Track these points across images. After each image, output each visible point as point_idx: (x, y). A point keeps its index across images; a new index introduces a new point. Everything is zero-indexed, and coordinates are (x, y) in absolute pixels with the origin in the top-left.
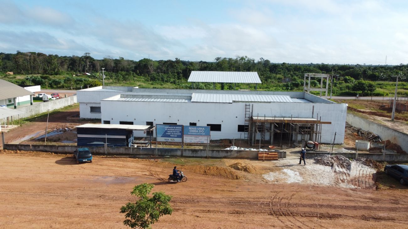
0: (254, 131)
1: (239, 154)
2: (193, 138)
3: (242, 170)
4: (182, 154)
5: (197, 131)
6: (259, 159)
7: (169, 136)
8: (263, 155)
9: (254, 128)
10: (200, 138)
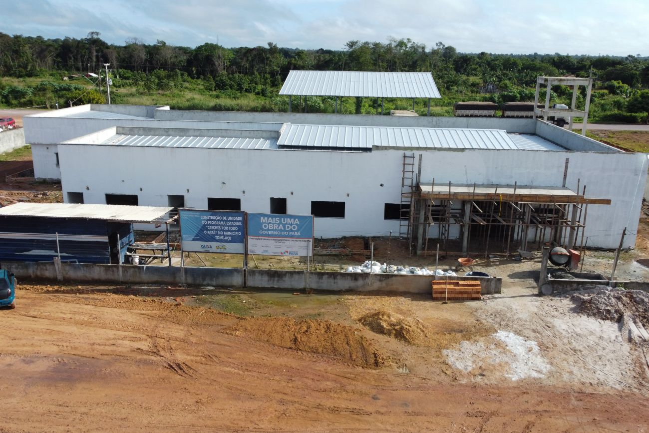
0: (422, 220)
1: (384, 284)
2: (271, 243)
3: (390, 335)
4: (245, 283)
5: (281, 225)
6: (434, 296)
7: (212, 239)
8: (443, 286)
9: (422, 213)
10: (289, 243)
